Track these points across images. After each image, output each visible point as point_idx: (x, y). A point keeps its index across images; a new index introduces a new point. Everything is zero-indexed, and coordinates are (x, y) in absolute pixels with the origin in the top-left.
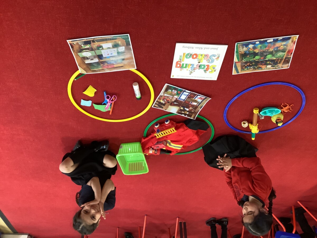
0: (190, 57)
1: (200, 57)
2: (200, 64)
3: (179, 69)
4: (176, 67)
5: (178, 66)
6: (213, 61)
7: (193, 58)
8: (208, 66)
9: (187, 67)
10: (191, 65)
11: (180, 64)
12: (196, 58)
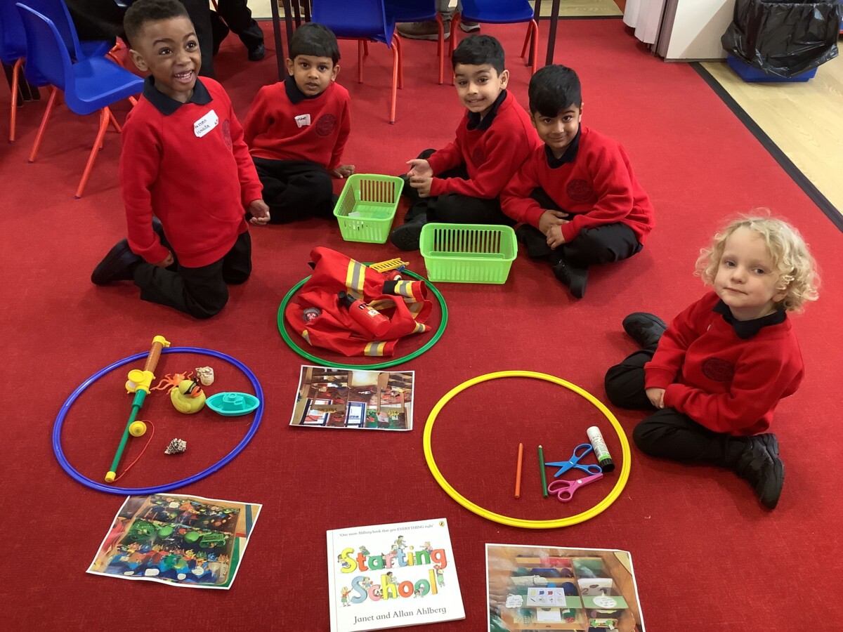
0: (418, 584)
1: (393, 589)
2: (385, 571)
3: (434, 547)
4: (443, 552)
5: (438, 556)
6: (355, 583)
7: (409, 584)
8: (363, 569)
9: (414, 555)
10: (407, 564)
11: (436, 560)
12: (402, 586)
